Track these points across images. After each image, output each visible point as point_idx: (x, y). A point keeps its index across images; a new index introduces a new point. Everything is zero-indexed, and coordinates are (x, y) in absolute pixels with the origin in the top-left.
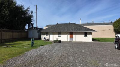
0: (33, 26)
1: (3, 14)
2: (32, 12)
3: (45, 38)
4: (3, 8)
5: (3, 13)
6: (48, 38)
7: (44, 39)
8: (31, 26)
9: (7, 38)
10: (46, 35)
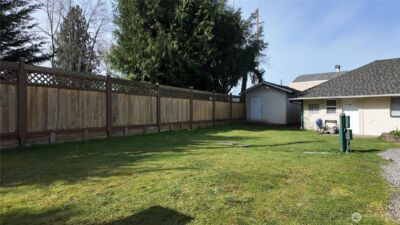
0: (261, 80)
1: (197, 40)
2: (260, 30)
3: (319, 123)
4: (195, 20)
5: (200, 37)
6: (335, 122)
7: (316, 128)
8: (253, 81)
9: (203, 119)
10: (325, 110)
